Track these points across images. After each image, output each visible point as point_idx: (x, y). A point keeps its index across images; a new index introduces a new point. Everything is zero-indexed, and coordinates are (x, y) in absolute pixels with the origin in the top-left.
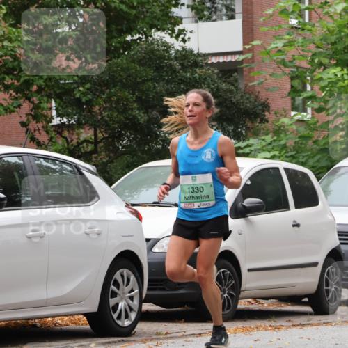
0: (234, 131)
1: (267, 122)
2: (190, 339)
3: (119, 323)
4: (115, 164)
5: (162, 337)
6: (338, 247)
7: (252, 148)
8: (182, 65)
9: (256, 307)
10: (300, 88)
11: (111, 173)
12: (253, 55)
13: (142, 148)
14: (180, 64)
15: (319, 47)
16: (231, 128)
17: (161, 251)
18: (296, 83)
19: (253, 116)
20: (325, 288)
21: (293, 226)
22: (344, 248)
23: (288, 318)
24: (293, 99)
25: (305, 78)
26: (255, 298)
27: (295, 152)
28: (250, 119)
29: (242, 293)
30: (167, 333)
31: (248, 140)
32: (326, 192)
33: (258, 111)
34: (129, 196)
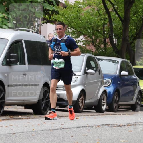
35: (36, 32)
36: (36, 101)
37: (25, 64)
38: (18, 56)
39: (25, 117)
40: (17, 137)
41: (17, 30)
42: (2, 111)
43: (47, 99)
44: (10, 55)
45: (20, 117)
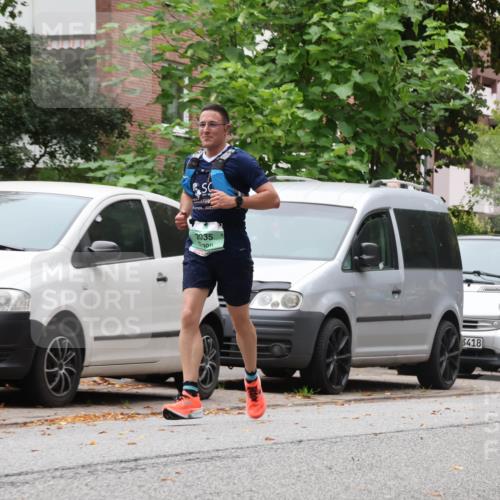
0: (81, 146)
1: (128, 137)
2: (11, 430)
6: (217, 310)
7: (106, 172)
8: (10, 50)
9: (103, 388)
10: (173, 91)
14: (7, 49)
15: (198, 35)
16: (78, 142)
18: (167, 84)
19: (108, 127)
21: (159, 280)
22: (225, 312)
23: (146, 404)
24: (165, 106)
25: (181, 78)
26: (103, 377)
27: (165, 179)
28: (105, 131)
29: (85, 369)
31: (102, 161)
33: (116, 121)
35: (422, 187)
36: (425, 356)
37: (397, 267)
38: (380, 248)
39: (400, 394)
40: (384, 444)
41: (377, 186)
42: (344, 382)
43: (452, 351)
44: (361, 247)
45: (388, 394)
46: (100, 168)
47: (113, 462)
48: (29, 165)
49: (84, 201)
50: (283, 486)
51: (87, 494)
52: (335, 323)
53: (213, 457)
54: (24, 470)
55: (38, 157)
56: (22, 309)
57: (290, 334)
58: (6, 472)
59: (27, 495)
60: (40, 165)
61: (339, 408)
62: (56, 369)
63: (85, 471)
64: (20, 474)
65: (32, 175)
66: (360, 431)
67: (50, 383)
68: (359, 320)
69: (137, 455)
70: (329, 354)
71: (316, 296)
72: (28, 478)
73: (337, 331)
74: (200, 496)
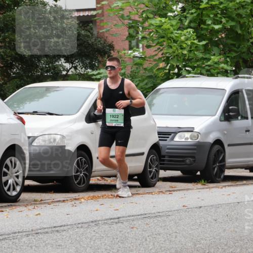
0: (90, 63)
2: (57, 204)
3: (9, 193)
4: (8, 85)
5: (37, 202)
6: (158, 142)
7: (102, 75)
9: (102, 182)
10: (134, 34)
11: (5, 91)
12: (103, 11)
13: (27, 75)
15: (147, 7)
16: (88, 61)
17: (38, 145)
18: (132, 31)
19: (103, 53)
20: (149, 170)
22: (161, 143)
24: (130, 42)
25: (138, 27)
26: (102, 177)
27: (131, 78)
28: (101, 55)
29: (93, 173)
30: (42, 200)
31: (100, 70)
32: (151, 105)
33: (106, 50)
34: (17, 107)
37: (247, 119)
38: (238, 109)
39: (251, 182)
40: (243, 208)
41: (236, 78)
42: (222, 176)
44: (229, 109)
45: (245, 182)
46: (99, 74)
47: (107, 219)
48: (64, 73)
49: (91, 90)
50: (192, 230)
51: (95, 236)
52: (217, 147)
53: (157, 216)
54: (63, 224)
55: (68, 69)
56: (62, 144)
57: (194, 153)
58: (54, 225)
59: (65, 237)
60: (70, 73)
61: (220, 189)
62: (78, 173)
63: (93, 224)
64: (61, 226)
65: (66, 78)
66: (230, 201)
67: (76, 180)
68: (229, 145)
69: (119, 216)
70: (214, 163)
71: (207, 134)
72: (65, 228)
73: (218, 151)
74: (150, 235)
